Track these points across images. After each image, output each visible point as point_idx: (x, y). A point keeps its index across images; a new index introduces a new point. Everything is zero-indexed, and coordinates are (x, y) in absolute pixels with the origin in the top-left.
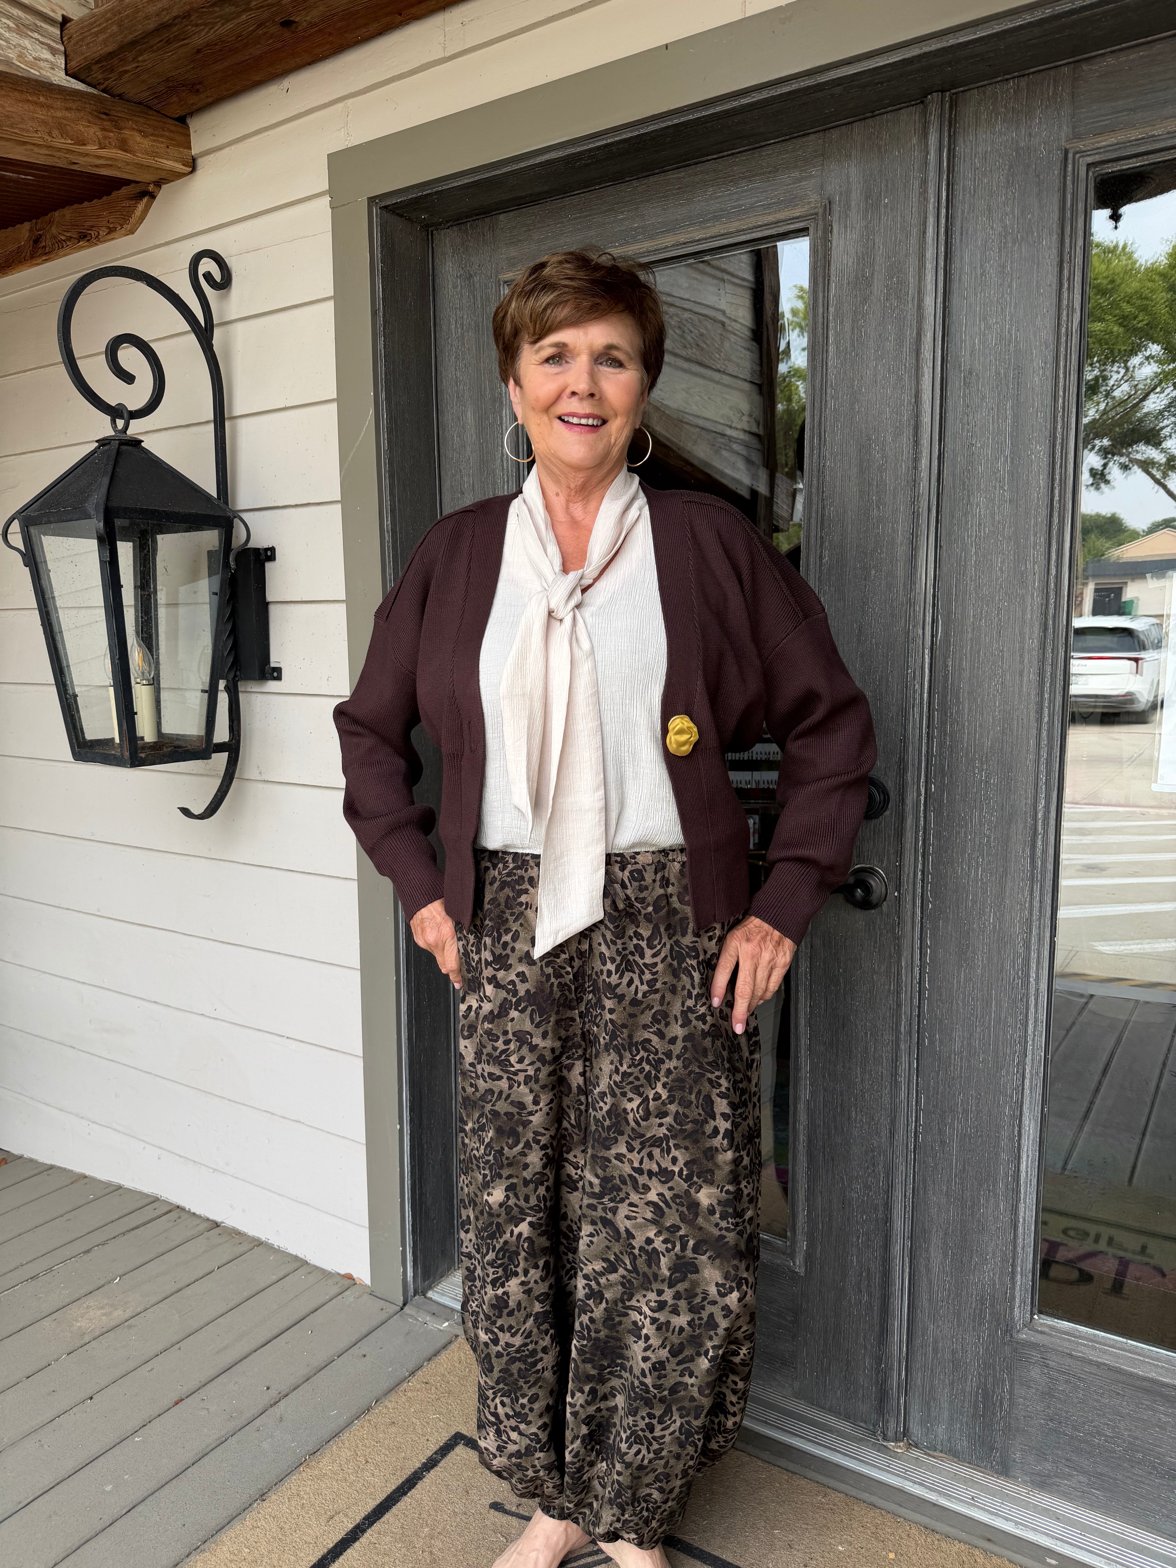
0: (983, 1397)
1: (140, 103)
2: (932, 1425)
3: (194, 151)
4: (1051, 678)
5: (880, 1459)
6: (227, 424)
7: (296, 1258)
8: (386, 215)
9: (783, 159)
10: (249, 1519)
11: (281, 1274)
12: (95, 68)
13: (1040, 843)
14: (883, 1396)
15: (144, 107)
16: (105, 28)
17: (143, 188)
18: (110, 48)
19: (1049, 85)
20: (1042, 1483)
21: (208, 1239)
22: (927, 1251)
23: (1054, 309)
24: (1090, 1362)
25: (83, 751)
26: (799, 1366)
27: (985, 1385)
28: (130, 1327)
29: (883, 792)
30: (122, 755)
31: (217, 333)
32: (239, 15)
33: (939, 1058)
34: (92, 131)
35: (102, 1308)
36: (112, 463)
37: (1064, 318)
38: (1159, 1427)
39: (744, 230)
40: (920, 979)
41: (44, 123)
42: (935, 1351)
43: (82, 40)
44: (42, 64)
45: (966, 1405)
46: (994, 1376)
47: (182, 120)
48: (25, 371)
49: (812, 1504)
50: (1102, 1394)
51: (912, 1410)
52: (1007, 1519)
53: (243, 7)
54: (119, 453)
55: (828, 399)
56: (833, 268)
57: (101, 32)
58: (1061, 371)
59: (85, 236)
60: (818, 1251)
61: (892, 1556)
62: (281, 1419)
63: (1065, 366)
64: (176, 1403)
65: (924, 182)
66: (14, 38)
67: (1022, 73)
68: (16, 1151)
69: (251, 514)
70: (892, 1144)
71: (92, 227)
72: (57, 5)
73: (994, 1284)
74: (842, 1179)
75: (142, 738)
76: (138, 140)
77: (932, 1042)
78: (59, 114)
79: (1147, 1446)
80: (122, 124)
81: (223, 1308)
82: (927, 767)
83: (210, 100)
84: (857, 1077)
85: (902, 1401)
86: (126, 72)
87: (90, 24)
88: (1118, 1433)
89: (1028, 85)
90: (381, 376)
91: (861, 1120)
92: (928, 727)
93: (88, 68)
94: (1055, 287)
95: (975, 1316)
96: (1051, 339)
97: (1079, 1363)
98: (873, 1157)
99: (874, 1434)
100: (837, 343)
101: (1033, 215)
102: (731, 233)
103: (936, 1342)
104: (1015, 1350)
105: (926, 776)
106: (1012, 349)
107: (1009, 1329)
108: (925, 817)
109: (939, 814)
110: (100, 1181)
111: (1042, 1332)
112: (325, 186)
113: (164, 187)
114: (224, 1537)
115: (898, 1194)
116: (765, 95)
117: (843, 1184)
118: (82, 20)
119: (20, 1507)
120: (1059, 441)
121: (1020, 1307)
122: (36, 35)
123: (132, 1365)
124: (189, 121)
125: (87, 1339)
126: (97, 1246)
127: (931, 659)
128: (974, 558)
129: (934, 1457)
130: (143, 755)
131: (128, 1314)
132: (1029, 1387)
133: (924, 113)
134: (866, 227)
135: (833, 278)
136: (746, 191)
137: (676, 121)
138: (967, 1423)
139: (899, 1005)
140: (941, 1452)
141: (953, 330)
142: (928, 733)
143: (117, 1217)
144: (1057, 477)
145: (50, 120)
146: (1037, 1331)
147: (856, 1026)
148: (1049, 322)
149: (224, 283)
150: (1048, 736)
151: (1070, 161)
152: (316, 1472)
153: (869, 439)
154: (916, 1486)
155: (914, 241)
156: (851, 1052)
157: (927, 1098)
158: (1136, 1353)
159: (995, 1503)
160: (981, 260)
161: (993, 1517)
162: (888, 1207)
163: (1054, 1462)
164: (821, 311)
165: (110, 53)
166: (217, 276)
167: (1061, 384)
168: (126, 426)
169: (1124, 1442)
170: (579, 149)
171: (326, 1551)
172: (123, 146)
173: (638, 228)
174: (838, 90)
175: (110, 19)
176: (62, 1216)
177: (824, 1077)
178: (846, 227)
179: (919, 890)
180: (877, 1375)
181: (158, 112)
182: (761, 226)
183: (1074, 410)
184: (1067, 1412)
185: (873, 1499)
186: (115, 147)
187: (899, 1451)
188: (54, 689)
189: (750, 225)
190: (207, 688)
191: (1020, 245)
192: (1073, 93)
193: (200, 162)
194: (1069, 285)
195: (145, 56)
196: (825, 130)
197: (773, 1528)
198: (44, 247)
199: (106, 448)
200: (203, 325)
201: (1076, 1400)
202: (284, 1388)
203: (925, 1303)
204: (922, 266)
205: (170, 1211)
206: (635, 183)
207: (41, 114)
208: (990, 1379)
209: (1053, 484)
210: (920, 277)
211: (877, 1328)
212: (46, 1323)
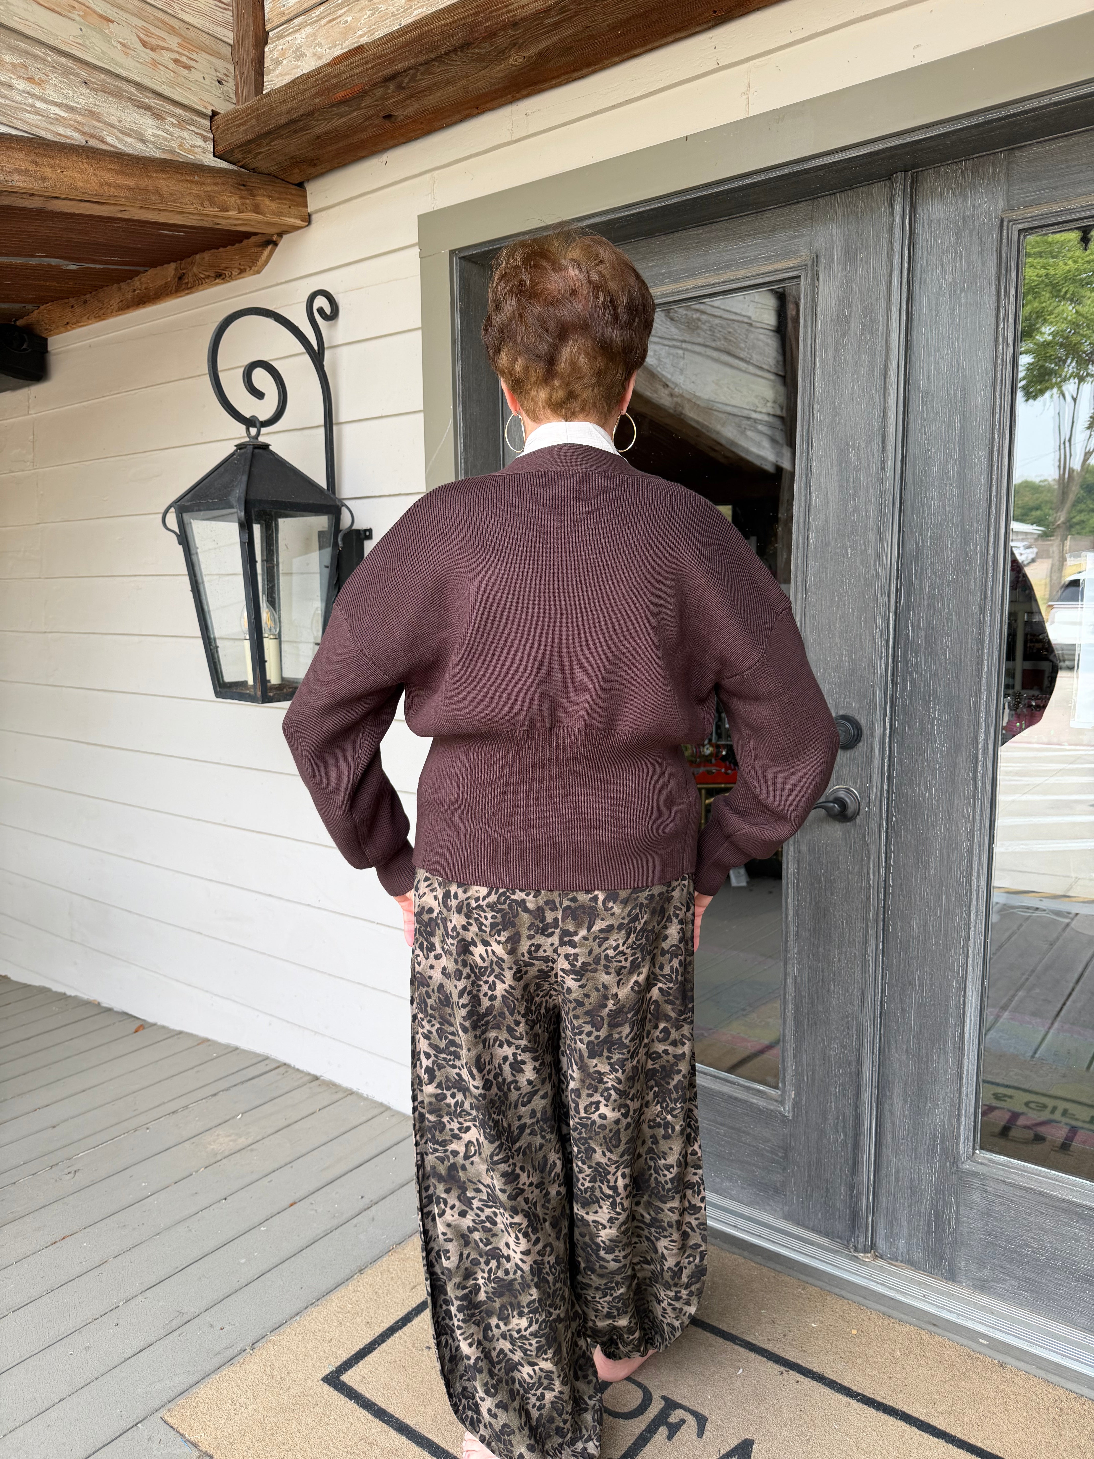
0: (935, 1217)
1: (269, 174)
2: (894, 1240)
3: (310, 210)
4: (990, 637)
5: (852, 1265)
6: (335, 428)
7: (381, 1105)
8: (464, 263)
9: (780, 221)
10: (351, 1286)
11: (370, 1116)
12: (236, 151)
13: (980, 768)
14: (855, 1216)
15: (272, 177)
16: (246, 122)
17: (269, 238)
18: (250, 137)
19: (989, 166)
20: (982, 1286)
21: (310, 1088)
22: (891, 1098)
23: (992, 344)
24: (1020, 1187)
25: (223, 691)
26: (788, 1193)
27: (937, 1207)
28: (252, 1150)
29: (857, 728)
30: (255, 694)
31: (327, 354)
32: (351, 113)
33: (901, 942)
34: (233, 200)
35: (229, 1136)
36: (248, 463)
37: (1000, 351)
38: (1075, 1240)
39: (749, 277)
40: (885, 877)
41: (198, 196)
42: (897, 1180)
43: (228, 129)
44: (196, 150)
45: (921, 1223)
46: (944, 1200)
47: (301, 185)
48: (169, 382)
49: (793, 1294)
50: (1030, 1213)
51: (878, 1228)
52: (951, 1312)
53: (355, 107)
54: (253, 455)
55: (815, 412)
56: (819, 309)
57: (242, 124)
58: (998, 393)
59: (220, 275)
60: (804, 1099)
61: (854, 1332)
62: (373, 1219)
63: (1001, 389)
64: (291, 1205)
65: (891, 242)
66: (177, 132)
67: (967, 157)
68: (151, 1020)
69: (353, 501)
70: (862, 1011)
71: (227, 268)
72: (208, 102)
73: (944, 1125)
74: (823, 1039)
75: (269, 681)
76: (267, 203)
77: (895, 929)
78: (209, 189)
79: (1065, 1255)
80: (256, 192)
81: (325, 1139)
82: (891, 707)
83: (324, 170)
84: (835, 957)
85: (870, 1220)
86: (260, 153)
87: (233, 117)
88: (1042, 1245)
89: (973, 167)
90: (459, 392)
91: (838, 992)
92: (893, 675)
93: (232, 151)
94: (993, 326)
95: (928, 1152)
96: (990, 367)
97: (1011, 1188)
98: (848, 1022)
99: (847, 1247)
100: (822, 368)
101: (976, 270)
102: (739, 279)
103: (897, 1172)
104: (960, 1178)
105: (891, 715)
106: (960, 375)
107: (955, 1162)
108: (890, 747)
109: (901, 745)
110: (220, 1044)
111: (981, 1164)
112: (416, 240)
113: (285, 237)
114: (333, 1296)
115: (867, 1051)
116: (763, 177)
117: (824, 1043)
118: (227, 114)
119: (177, 1270)
120: (996, 448)
121: (964, 1142)
122: (192, 128)
123: (255, 1177)
124: (306, 185)
125: (219, 1157)
126: (223, 1091)
127: (895, 620)
128: (929, 540)
129: (895, 1266)
130: (271, 694)
131: (250, 1141)
132: (971, 1208)
133: (891, 187)
134: (846, 276)
135: (819, 316)
136: (751, 245)
137: (694, 196)
138: (922, 1238)
139: (868, 899)
140: (901, 1262)
141: (913, 358)
142: (893, 680)
143: (236, 1070)
144: (995, 477)
145: (202, 194)
146: (978, 1163)
147: (835, 916)
148: (989, 353)
149: (333, 315)
150: (987, 683)
151: (1005, 228)
152: (402, 1256)
153: (848, 445)
154: (879, 1286)
155: (883, 287)
156: (830, 937)
157: (891, 974)
158: (1056, 1180)
159: (943, 1300)
160: (936, 304)
161: (940, 1310)
162: (859, 1062)
163: (991, 1269)
164: (809, 342)
165: (249, 141)
166: (328, 310)
167: (998, 403)
168: (258, 434)
169: (1047, 1252)
170: (617, 216)
171: (410, 1309)
172: (257, 210)
173: (665, 273)
174: (821, 173)
175: (250, 114)
176: (192, 1068)
177: (809, 957)
178: (830, 276)
179: (885, 806)
180: (850, 1200)
181: (283, 180)
182: (763, 274)
183: (1008, 424)
184: (1002, 1229)
185: (844, 1293)
186: (250, 211)
187: (867, 1260)
188: (201, 641)
189: (754, 273)
190: (319, 641)
191: (966, 293)
192: (1008, 174)
193: (314, 217)
194: (1004, 325)
195: (276, 142)
196: (813, 199)
197: (760, 1309)
198: (187, 283)
199: (243, 451)
200: (316, 347)
201: (1009, 1219)
202: (375, 1197)
203: (889, 1140)
204: (889, 310)
205: (278, 1067)
206: (663, 238)
207: (196, 190)
208: (941, 1203)
209: (991, 483)
210: (888, 317)
211: (850, 1162)
212: (187, 1144)
